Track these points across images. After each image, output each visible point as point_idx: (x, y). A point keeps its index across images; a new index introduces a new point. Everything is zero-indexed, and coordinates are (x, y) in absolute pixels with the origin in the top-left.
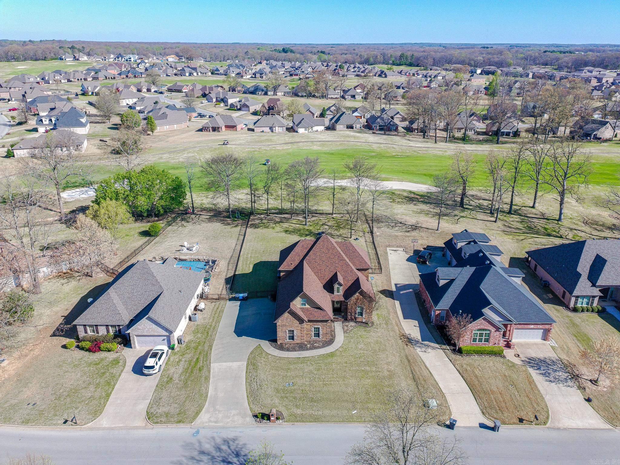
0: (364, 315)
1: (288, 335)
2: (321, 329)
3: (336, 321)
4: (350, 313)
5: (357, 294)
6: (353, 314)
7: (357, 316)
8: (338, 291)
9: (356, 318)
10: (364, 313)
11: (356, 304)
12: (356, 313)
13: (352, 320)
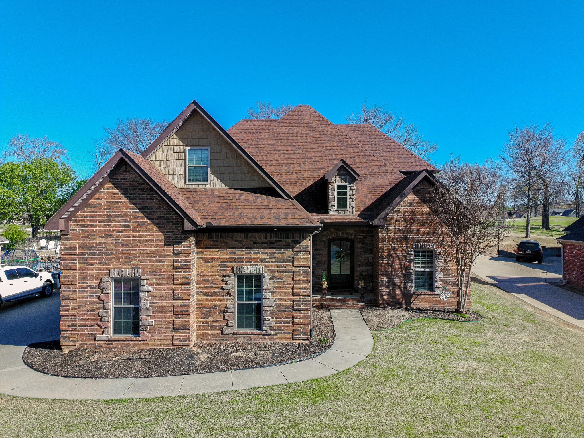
0: (439, 284)
1: (111, 305)
2: (267, 282)
3: (337, 308)
4: (387, 274)
5: (411, 197)
6: (397, 281)
7: (412, 287)
8: (342, 203)
9: (408, 297)
10: (439, 275)
11: (406, 238)
12: (407, 277)
13: (394, 303)
